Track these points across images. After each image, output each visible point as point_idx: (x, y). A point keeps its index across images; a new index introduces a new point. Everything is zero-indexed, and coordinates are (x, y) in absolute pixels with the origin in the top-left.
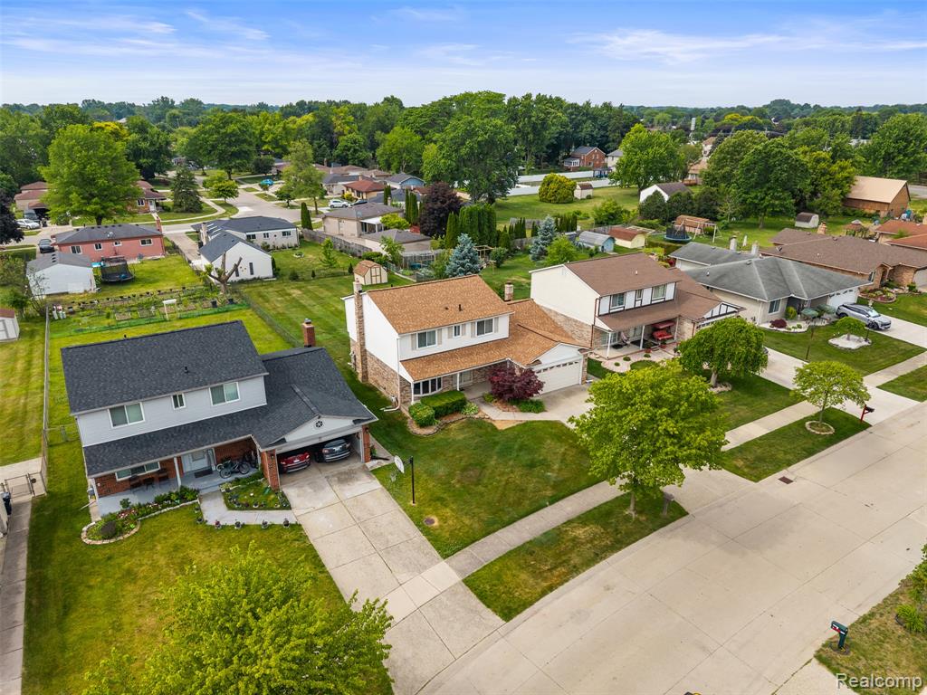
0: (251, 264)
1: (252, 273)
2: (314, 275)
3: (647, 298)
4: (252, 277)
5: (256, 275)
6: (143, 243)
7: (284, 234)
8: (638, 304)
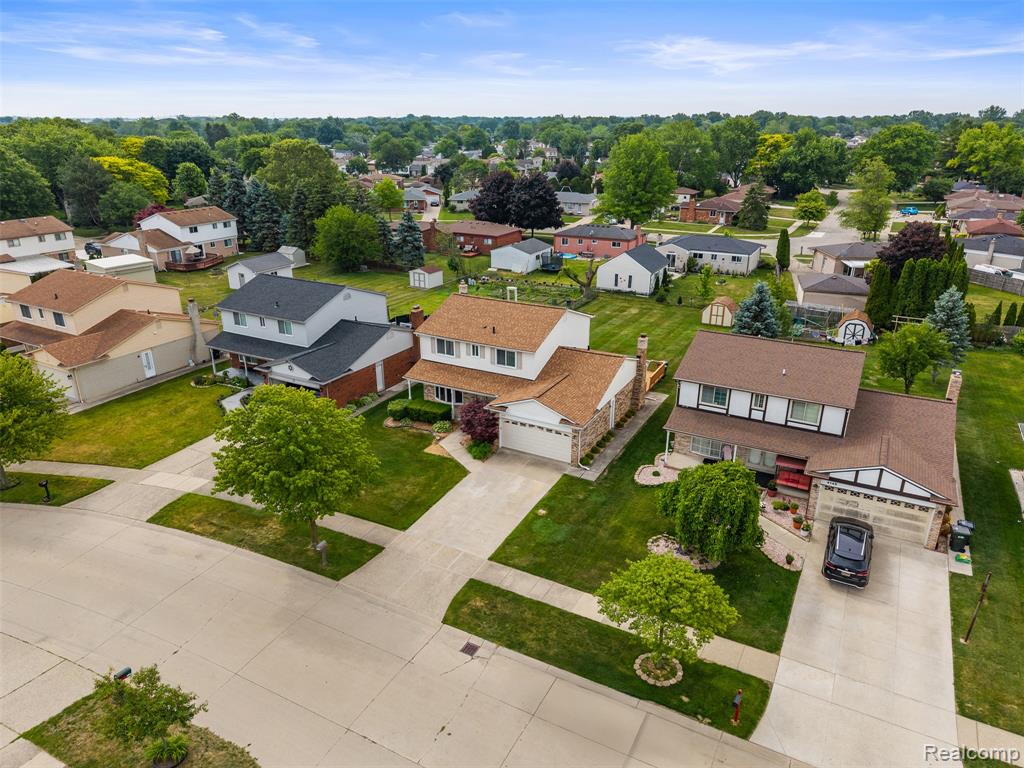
0: (630, 277)
1: (630, 286)
2: (680, 301)
3: (777, 411)
4: (628, 290)
5: (633, 289)
6: (614, 245)
7: (734, 259)
8: (757, 415)
